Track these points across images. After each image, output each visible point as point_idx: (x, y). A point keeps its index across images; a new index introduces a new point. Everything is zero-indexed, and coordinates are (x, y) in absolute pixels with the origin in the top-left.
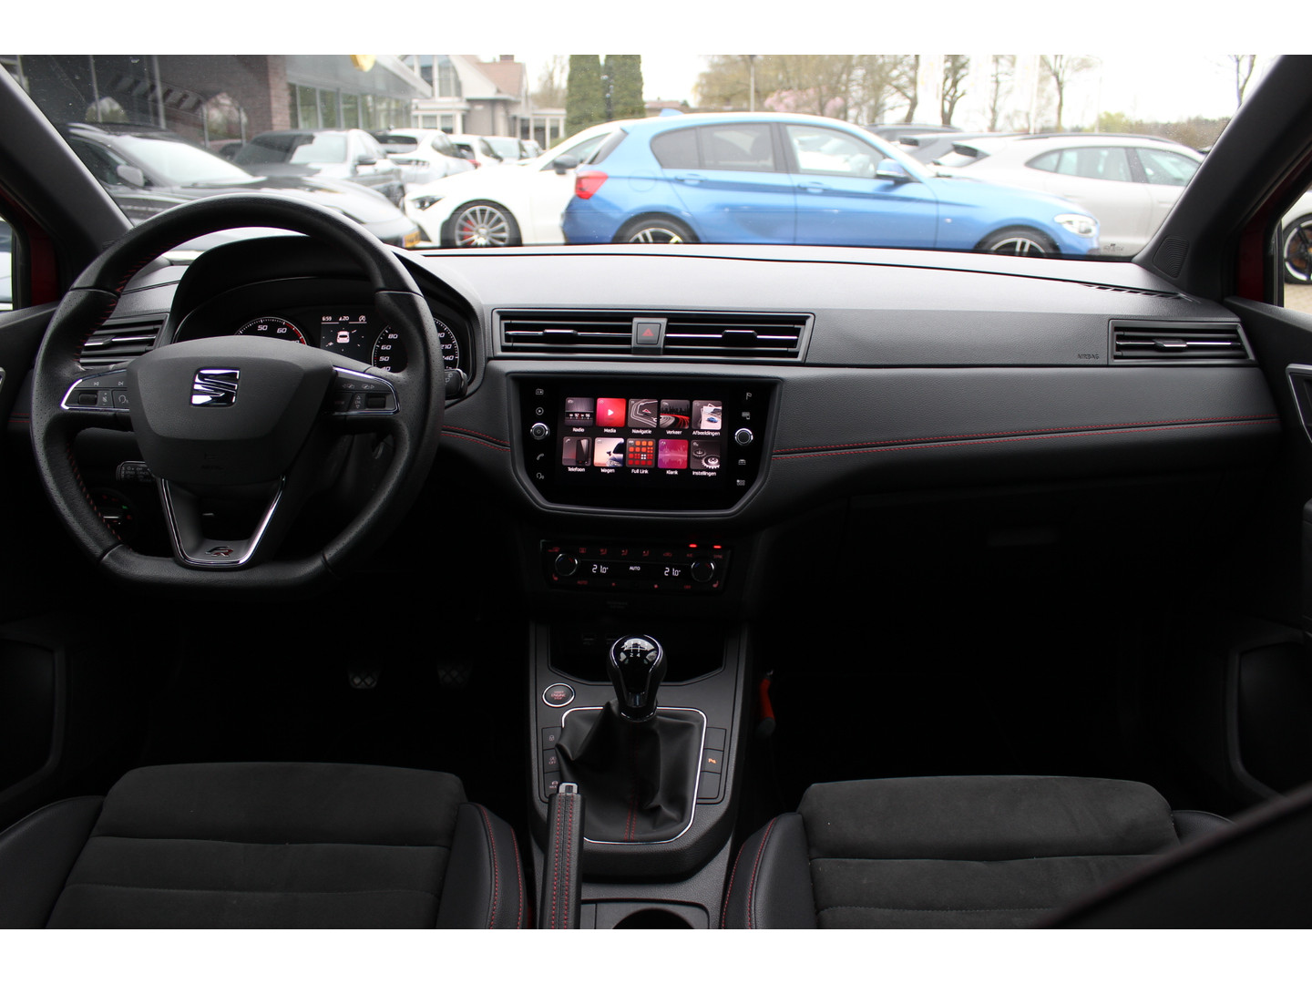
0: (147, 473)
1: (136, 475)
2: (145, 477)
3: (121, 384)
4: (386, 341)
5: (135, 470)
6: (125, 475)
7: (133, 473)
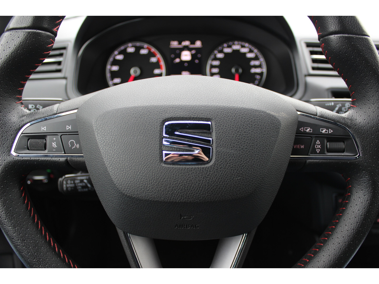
0: (84, 184)
1: (75, 187)
2: (83, 187)
3: (69, 128)
4: (215, 59)
5: (74, 183)
6: (67, 188)
7: (73, 185)
